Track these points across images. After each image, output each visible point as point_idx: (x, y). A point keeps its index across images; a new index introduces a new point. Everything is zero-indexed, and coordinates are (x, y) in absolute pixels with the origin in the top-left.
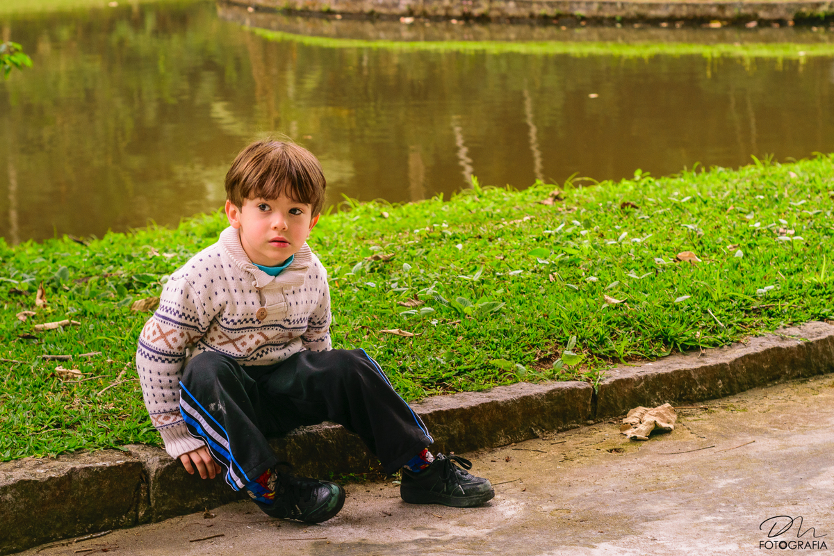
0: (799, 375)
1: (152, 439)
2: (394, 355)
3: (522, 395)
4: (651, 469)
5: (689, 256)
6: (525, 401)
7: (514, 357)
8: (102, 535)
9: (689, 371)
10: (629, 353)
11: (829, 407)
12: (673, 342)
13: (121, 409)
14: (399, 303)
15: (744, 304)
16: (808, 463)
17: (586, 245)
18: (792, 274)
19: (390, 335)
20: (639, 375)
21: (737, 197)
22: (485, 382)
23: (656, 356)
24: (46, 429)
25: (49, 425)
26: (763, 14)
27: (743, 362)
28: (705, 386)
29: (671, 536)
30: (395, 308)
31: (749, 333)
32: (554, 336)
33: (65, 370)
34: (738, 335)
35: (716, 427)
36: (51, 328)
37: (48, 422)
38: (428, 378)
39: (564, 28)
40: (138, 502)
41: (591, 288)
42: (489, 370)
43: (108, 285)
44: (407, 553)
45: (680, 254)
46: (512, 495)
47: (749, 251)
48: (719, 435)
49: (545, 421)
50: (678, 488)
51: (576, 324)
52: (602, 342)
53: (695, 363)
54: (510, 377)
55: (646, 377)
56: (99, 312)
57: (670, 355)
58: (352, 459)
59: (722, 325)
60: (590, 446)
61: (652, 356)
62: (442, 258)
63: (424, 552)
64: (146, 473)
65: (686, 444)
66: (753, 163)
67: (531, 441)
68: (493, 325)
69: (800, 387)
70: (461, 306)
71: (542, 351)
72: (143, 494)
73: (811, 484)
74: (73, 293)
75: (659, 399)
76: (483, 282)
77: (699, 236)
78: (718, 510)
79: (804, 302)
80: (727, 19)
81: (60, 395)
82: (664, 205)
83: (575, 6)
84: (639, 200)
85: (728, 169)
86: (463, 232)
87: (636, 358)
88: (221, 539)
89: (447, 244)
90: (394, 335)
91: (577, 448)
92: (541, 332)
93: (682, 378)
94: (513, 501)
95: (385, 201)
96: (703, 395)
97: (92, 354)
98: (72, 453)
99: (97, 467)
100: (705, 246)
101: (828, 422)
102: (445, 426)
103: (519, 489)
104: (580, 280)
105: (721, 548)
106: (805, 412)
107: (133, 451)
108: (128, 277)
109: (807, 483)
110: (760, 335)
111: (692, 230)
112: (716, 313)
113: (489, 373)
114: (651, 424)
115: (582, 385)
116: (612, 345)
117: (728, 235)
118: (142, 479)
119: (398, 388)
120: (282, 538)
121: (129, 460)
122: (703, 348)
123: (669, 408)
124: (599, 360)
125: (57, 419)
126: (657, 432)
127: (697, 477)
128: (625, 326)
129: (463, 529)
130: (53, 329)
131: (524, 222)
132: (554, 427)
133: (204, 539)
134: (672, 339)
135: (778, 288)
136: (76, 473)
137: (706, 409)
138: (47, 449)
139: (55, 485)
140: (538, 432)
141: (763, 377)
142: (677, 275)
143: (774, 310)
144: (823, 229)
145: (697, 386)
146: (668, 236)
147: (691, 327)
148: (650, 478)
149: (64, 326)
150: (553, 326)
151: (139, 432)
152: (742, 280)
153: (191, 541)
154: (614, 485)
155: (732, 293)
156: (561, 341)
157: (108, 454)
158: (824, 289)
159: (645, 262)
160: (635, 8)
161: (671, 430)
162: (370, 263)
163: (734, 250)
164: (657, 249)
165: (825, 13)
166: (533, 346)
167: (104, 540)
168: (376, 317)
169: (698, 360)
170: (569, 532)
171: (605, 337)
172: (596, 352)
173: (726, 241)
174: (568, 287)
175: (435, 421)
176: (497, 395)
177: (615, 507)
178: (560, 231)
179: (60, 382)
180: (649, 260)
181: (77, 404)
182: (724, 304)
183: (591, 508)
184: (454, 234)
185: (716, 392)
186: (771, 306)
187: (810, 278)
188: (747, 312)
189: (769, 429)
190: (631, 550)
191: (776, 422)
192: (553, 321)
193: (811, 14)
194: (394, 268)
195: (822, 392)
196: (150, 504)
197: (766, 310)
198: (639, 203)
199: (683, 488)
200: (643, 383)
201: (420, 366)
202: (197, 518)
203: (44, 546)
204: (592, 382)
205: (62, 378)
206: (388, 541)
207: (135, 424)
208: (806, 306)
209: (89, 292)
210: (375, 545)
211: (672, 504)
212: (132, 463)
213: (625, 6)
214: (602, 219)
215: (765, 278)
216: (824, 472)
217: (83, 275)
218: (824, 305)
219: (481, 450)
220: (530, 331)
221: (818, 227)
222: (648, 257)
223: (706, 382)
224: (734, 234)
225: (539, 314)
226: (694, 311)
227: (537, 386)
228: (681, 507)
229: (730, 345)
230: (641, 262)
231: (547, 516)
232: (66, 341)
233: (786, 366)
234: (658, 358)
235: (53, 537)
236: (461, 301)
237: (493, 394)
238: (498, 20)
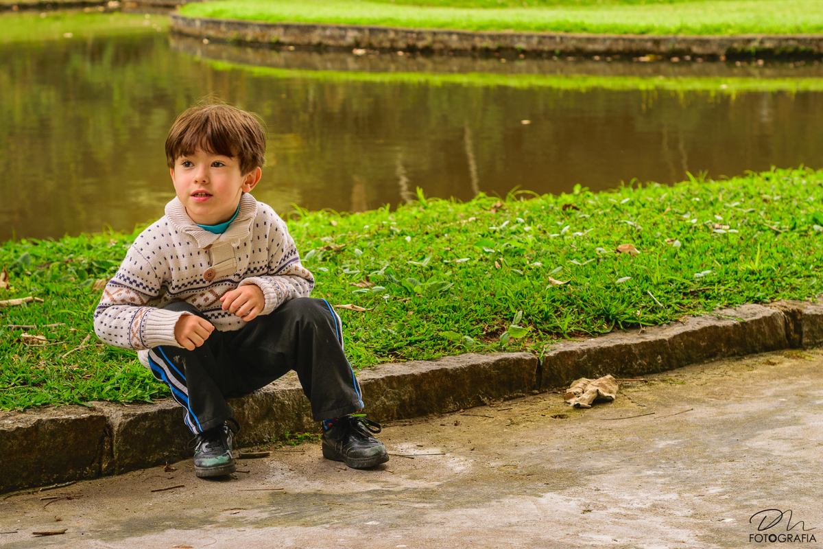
0: (735, 353)
1: (116, 396)
2: (347, 327)
3: (470, 364)
4: (593, 432)
5: (629, 249)
6: (473, 370)
7: (462, 330)
8: (66, 486)
9: (630, 346)
10: (572, 329)
11: (764, 381)
12: (614, 320)
13: (85, 369)
14: (351, 283)
15: (682, 287)
16: (744, 427)
17: (530, 239)
18: (727, 263)
19: (343, 310)
20: (582, 348)
21: (674, 200)
22: (435, 352)
23: (598, 333)
24: (13, 386)
25: (16, 382)
26: (695, 49)
27: (682, 339)
28: (645, 361)
29: (614, 487)
30: (347, 288)
31: (687, 313)
32: (500, 312)
33: (30, 336)
34: (677, 315)
35: (656, 397)
36: (15, 304)
37: (14, 379)
38: (380, 347)
39: (503, 60)
40: (102, 454)
41: (535, 273)
42: (439, 342)
43: (69, 270)
44: (361, 501)
45: (620, 246)
46: (460, 454)
47: (686, 244)
48: (658, 404)
49: (493, 390)
50: (619, 448)
51: (522, 302)
52: (546, 319)
53: (635, 339)
54: (459, 348)
55: (589, 350)
56: (61, 291)
57: (612, 332)
58: (308, 420)
59: (661, 305)
60: (535, 413)
61: (594, 332)
62: (391, 250)
63: (377, 500)
64: (109, 427)
65: (627, 411)
66: (688, 180)
67: (478, 408)
68: (442, 302)
69: (735, 364)
70: (411, 285)
71: (489, 326)
72: (107, 447)
73: (747, 444)
74: (35, 276)
75: (600, 372)
76: (431, 268)
77: (638, 231)
78: (658, 466)
79: (740, 286)
80: (661, 54)
81: (26, 357)
82: (603, 207)
83: (516, 39)
84: (580, 203)
85: (663, 185)
86: (411, 230)
87: (579, 334)
88: (181, 489)
89: (395, 240)
90: (346, 310)
91: (523, 414)
92: (488, 309)
93: (623, 353)
94: (462, 458)
95: (333, 211)
96: (643, 369)
97: (56, 325)
98: (38, 407)
99: (63, 419)
100: (644, 240)
101: (763, 394)
102: (397, 391)
103: (468, 448)
104: (524, 268)
105: (661, 497)
106: (740, 385)
107: (97, 406)
108: (88, 263)
109: (743, 444)
110: (698, 315)
111: (632, 226)
112: (655, 295)
113: (439, 344)
114: (593, 393)
115: (528, 356)
116: (558, 322)
117: (666, 231)
118: (106, 433)
119: (351, 356)
120: (240, 489)
121: (94, 414)
122: (643, 326)
123: (610, 379)
124: (544, 335)
125: (24, 377)
126: (600, 401)
127: (638, 439)
128: (569, 305)
129: (415, 482)
130: (17, 306)
131: (469, 223)
132: (501, 395)
133: (165, 490)
134: (613, 317)
135: (715, 274)
136: (42, 425)
137: (646, 382)
138: (14, 403)
139: (22, 436)
140: (485, 400)
141: (700, 354)
142: (617, 263)
143: (711, 293)
144: (756, 226)
145: (637, 361)
146: (608, 232)
147: (631, 306)
148: (593, 439)
149: (28, 303)
150: (500, 304)
151: (102, 390)
152: (679, 267)
153: (152, 491)
154: (559, 445)
155: (670, 277)
156: (508, 317)
157: (73, 409)
158: (758, 275)
159: (586, 252)
160: (574, 42)
161: (613, 399)
162: (322, 253)
163: (671, 243)
164: (597, 242)
165: (757, 49)
166: (481, 321)
167: (69, 490)
168: (329, 295)
169: (638, 336)
170: (516, 484)
171: (549, 314)
172: (541, 327)
173: (664, 235)
174: (514, 272)
175: (387, 386)
176: (446, 363)
177: (560, 463)
178: (504, 228)
179: (25, 346)
180: (590, 251)
181: (43, 365)
182: (663, 287)
183: (537, 465)
184: (402, 231)
185: (655, 366)
186: (708, 289)
187: (744, 266)
188: (685, 294)
189: (706, 400)
190: (576, 499)
191: (713, 393)
192: (499, 299)
193: (743, 50)
194: (345, 258)
195: (756, 369)
196: (113, 456)
197: (703, 293)
198: (580, 205)
199: (625, 448)
200: (586, 356)
201: (373, 336)
202: (160, 470)
203: (11, 494)
204: (537, 353)
205: (28, 343)
206: (343, 492)
207: (99, 383)
208: (741, 290)
209: (50, 276)
210: (330, 495)
211: (615, 461)
212: (97, 416)
213: (564, 40)
214: (545, 219)
215: (702, 265)
216: (759, 434)
217: (44, 262)
218: (758, 290)
219: (431, 415)
220: (478, 308)
221: (751, 224)
222: (590, 249)
223: (646, 358)
224: (672, 229)
225: (486, 294)
226: (634, 292)
227: (485, 356)
228: (623, 463)
229: (668, 324)
230: (583, 253)
231: (495, 471)
232: (30, 314)
233: (722, 344)
234: (600, 335)
235: (19, 486)
236: (411, 281)
237: (443, 363)
238: (441, 52)
